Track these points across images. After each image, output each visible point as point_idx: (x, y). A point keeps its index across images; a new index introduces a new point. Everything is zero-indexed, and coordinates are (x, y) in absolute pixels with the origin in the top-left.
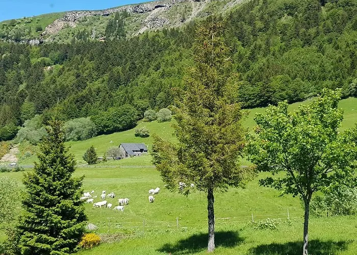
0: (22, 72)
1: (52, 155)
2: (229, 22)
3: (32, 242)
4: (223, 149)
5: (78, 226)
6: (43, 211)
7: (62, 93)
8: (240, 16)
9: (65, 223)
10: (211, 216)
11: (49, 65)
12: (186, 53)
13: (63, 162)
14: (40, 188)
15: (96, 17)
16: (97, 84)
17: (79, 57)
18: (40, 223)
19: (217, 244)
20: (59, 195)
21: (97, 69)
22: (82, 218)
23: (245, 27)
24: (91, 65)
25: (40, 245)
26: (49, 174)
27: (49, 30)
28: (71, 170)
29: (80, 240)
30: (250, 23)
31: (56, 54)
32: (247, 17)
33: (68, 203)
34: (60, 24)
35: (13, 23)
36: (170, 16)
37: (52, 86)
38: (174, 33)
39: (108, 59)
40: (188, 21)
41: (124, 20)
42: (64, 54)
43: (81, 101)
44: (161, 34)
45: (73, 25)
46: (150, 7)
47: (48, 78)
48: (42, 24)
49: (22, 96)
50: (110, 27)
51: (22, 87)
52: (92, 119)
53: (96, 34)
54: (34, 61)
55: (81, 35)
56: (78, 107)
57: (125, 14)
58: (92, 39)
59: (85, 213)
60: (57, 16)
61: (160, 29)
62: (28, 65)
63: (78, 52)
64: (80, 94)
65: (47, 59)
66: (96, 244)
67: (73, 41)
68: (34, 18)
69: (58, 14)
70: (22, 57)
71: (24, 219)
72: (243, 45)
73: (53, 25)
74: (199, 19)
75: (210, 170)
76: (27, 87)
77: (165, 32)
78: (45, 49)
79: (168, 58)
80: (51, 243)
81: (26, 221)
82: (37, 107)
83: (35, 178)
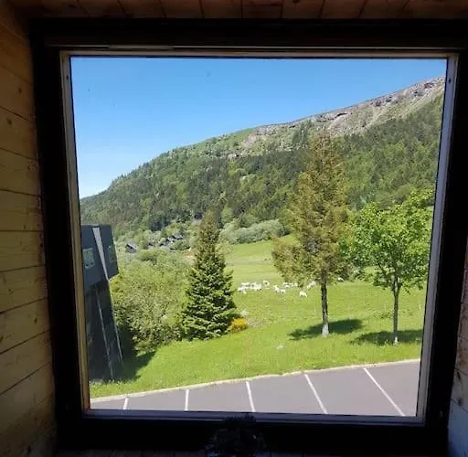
0: (222, 182)
1: (206, 254)
2: (409, 123)
3: (192, 324)
4: (328, 247)
5: (227, 312)
6: (199, 299)
7: (254, 199)
8: (420, 116)
9: (217, 309)
10: (325, 306)
11: (244, 175)
12: (366, 155)
13: (215, 260)
14: (197, 280)
15: (284, 129)
16: (284, 190)
17: (269, 166)
18: (197, 309)
19: (330, 330)
20: (212, 287)
21: (285, 176)
22: (231, 305)
23: (425, 126)
24: (279, 173)
25: (197, 327)
26: (204, 270)
27: (244, 145)
28: (223, 266)
29: (230, 324)
30: (430, 123)
31: (249, 165)
32: (427, 117)
33: (219, 293)
34: (253, 138)
35: (214, 141)
36: (352, 123)
37: (246, 194)
38: (355, 138)
39: (293, 166)
40: (368, 126)
41: (309, 130)
42: (256, 165)
43: (270, 206)
44: (343, 140)
45: (264, 138)
46: (332, 115)
47: (243, 187)
48: (237, 140)
49: (222, 203)
50: (296, 136)
51: (222, 195)
52: (280, 221)
53: (284, 144)
54: (232, 172)
55: (270, 147)
56: (269, 211)
57: (310, 125)
58: (280, 149)
59: (234, 301)
60: (250, 131)
61: (342, 135)
62: (227, 176)
63: (268, 162)
64: (270, 199)
65: (243, 170)
66: (244, 328)
67: (264, 153)
68: (232, 134)
69: (252, 129)
70: (222, 169)
71: (186, 305)
72: (423, 145)
73: (247, 140)
74: (380, 122)
75: (318, 265)
76: (227, 195)
77: (346, 138)
78: (241, 161)
79: (348, 161)
80: (206, 325)
81: (188, 307)
82: (234, 212)
83: (193, 272)
